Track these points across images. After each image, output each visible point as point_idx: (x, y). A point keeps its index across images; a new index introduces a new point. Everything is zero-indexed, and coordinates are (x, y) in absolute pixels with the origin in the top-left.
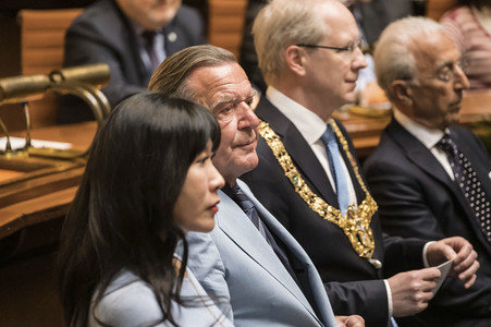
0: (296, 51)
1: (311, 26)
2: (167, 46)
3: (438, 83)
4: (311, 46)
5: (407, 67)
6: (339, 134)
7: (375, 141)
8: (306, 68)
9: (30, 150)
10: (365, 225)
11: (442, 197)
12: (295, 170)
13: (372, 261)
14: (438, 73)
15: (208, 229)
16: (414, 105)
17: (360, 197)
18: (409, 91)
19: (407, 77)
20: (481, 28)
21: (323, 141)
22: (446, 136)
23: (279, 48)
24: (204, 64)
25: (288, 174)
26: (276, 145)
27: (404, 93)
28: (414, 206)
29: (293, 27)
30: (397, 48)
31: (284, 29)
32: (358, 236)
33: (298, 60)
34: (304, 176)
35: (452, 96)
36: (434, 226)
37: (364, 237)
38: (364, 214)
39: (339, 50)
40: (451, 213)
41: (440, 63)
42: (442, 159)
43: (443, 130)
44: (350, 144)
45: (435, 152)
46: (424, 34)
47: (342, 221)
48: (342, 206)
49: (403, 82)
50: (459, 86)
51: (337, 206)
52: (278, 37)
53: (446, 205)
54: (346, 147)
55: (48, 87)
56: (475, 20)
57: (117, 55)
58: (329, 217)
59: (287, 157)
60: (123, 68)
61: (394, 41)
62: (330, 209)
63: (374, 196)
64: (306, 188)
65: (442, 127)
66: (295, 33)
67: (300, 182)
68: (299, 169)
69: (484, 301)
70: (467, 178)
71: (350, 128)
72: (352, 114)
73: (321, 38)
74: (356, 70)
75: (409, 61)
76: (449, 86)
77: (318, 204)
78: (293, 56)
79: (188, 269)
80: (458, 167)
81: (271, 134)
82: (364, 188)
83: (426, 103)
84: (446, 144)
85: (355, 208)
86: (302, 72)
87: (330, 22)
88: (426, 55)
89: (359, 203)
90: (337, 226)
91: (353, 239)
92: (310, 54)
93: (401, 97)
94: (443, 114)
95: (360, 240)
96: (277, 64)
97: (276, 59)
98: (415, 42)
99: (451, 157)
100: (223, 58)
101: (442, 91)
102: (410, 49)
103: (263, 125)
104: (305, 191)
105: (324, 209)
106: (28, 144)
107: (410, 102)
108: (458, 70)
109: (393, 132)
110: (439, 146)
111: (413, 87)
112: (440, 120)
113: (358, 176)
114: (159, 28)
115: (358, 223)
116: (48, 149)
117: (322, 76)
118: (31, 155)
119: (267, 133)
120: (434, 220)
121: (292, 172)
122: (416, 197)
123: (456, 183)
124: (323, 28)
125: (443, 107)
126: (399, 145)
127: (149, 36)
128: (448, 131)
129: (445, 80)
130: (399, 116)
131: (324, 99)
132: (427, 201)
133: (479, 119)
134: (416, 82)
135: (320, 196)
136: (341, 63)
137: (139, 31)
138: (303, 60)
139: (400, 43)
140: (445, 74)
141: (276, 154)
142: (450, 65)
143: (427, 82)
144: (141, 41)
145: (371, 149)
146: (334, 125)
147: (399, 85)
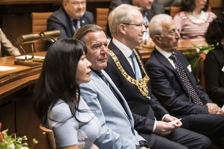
0: (123, 26)
1: (128, 17)
2: (81, 25)
3: (170, 36)
4: (128, 24)
5: (159, 31)
6: (137, 54)
7: (149, 56)
8: (126, 32)
9: (33, 59)
10: (145, 85)
11: (171, 75)
12: (121, 67)
13: (147, 97)
14: (170, 33)
15: (88, 81)
16: (162, 43)
17: (143, 76)
18: (160, 39)
19: (159, 34)
20: (188, 18)
21: (131, 57)
22: (173, 54)
23: (117, 25)
24: (91, 31)
25: (119, 68)
26: (115, 58)
27: (159, 40)
28: (162, 77)
29: (122, 18)
30: (156, 24)
31: (118, 18)
32: (142, 89)
33: (123, 28)
34: (124, 69)
35: (175, 40)
36: (168, 84)
37: (145, 89)
38: (144, 81)
39: (137, 25)
40: (174, 80)
41: (170, 29)
42: (171, 62)
43: (172, 52)
44: (141, 58)
45: (169, 60)
46: (165, 20)
47: (137, 84)
48: (137, 79)
49: (158, 36)
50: (177, 37)
51: (135, 79)
52: (116, 21)
53: (173, 77)
54: (139, 59)
55: (39, 38)
56: (186, 16)
57: (65, 28)
58: (133, 83)
59: (119, 62)
60: (66, 32)
61: (155, 22)
62: (133, 80)
63: (148, 75)
64: (125, 73)
65: (171, 51)
66: (122, 19)
67: (123, 71)
68: (123, 66)
69: (185, 109)
70: (180, 69)
71: (141, 52)
72: (143, 47)
73: (131, 21)
74: (143, 32)
75: (160, 29)
76: (173, 37)
77: (129, 78)
78: (121, 27)
79: (81, 97)
80: (177, 65)
81: (114, 54)
82: (145, 72)
83: (165, 43)
84: (173, 57)
85: (141, 80)
86: (125, 33)
87: (134, 16)
88: (166, 27)
89: (143, 78)
90: (136, 86)
91: (141, 90)
92: (127, 27)
93: (157, 41)
94: (172, 47)
95: (143, 90)
96: (116, 30)
97: (116, 28)
98: (162, 22)
99: (175, 61)
100: (98, 30)
101: (171, 39)
102: (161, 25)
103: (111, 51)
104: (125, 74)
105: (131, 80)
106: (33, 57)
107: (160, 42)
108: (177, 32)
109: (155, 53)
110: (171, 57)
111: (161, 37)
112: (171, 49)
113: (143, 68)
114: (79, 19)
115: (143, 85)
116: (39, 59)
117: (131, 35)
118: (34, 61)
119: (112, 54)
120: (169, 82)
121: (120, 68)
122: (162, 75)
123: (176, 70)
124: (132, 18)
125: (172, 44)
126: (157, 58)
127: (75, 21)
128: (173, 53)
129: (172, 35)
130: (157, 48)
131: (132, 42)
132: (166, 76)
133: (186, 49)
134: (162, 36)
135: (130, 75)
136: (138, 30)
137: (72, 20)
138: (125, 29)
139: (157, 23)
140: (172, 33)
141: (115, 61)
142: (174, 30)
143: (166, 35)
144: (73, 23)
145: (148, 59)
146: (135, 51)
147: (157, 37)
